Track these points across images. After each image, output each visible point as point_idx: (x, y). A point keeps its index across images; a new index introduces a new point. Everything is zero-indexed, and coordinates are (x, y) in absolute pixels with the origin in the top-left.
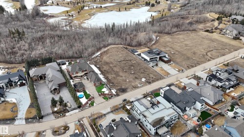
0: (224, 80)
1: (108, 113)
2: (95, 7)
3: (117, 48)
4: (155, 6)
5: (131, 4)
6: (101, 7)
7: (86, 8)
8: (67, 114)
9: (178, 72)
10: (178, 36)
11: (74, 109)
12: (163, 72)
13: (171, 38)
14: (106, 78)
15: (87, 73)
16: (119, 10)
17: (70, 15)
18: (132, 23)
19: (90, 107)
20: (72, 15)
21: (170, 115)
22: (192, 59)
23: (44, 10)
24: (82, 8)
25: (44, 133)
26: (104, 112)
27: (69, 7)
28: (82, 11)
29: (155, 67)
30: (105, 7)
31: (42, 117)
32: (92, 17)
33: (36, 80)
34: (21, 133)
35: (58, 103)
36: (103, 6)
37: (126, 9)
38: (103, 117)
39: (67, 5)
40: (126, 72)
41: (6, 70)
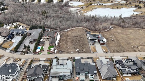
0: (125, 67)
1: (42, 60)
2: (99, 4)
3: (81, 29)
4: (142, 8)
5: (124, 5)
6: (103, 5)
7: (93, 5)
8: (26, 54)
9: (103, 52)
10: (128, 30)
11: (31, 53)
12: (94, 49)
13: (122, 30)
14: (59, 43)
15: (50, 38)
16: (113, 8)
17: (81, 7)
18: (109, 17)
19: (38, 54)
20: (83, 8)
21: (66, 73)
22: (123, 47)
23: (71, 4)
24: (91, 4)
25: (11, 59)
26: (41, 59)
27: (84, 3)
28: (89, 6)
29: (91, 45)
30: (105, 5)
31: (16, 52)
32: (93, 10)
33: (28, 35)
34: (3, 55)
35: (27, 48)
36: (104, 4)
37: (117, 8)
38: (39, 61)
39: (84, 2)
40: (72, 43)
41: (24, 28)
